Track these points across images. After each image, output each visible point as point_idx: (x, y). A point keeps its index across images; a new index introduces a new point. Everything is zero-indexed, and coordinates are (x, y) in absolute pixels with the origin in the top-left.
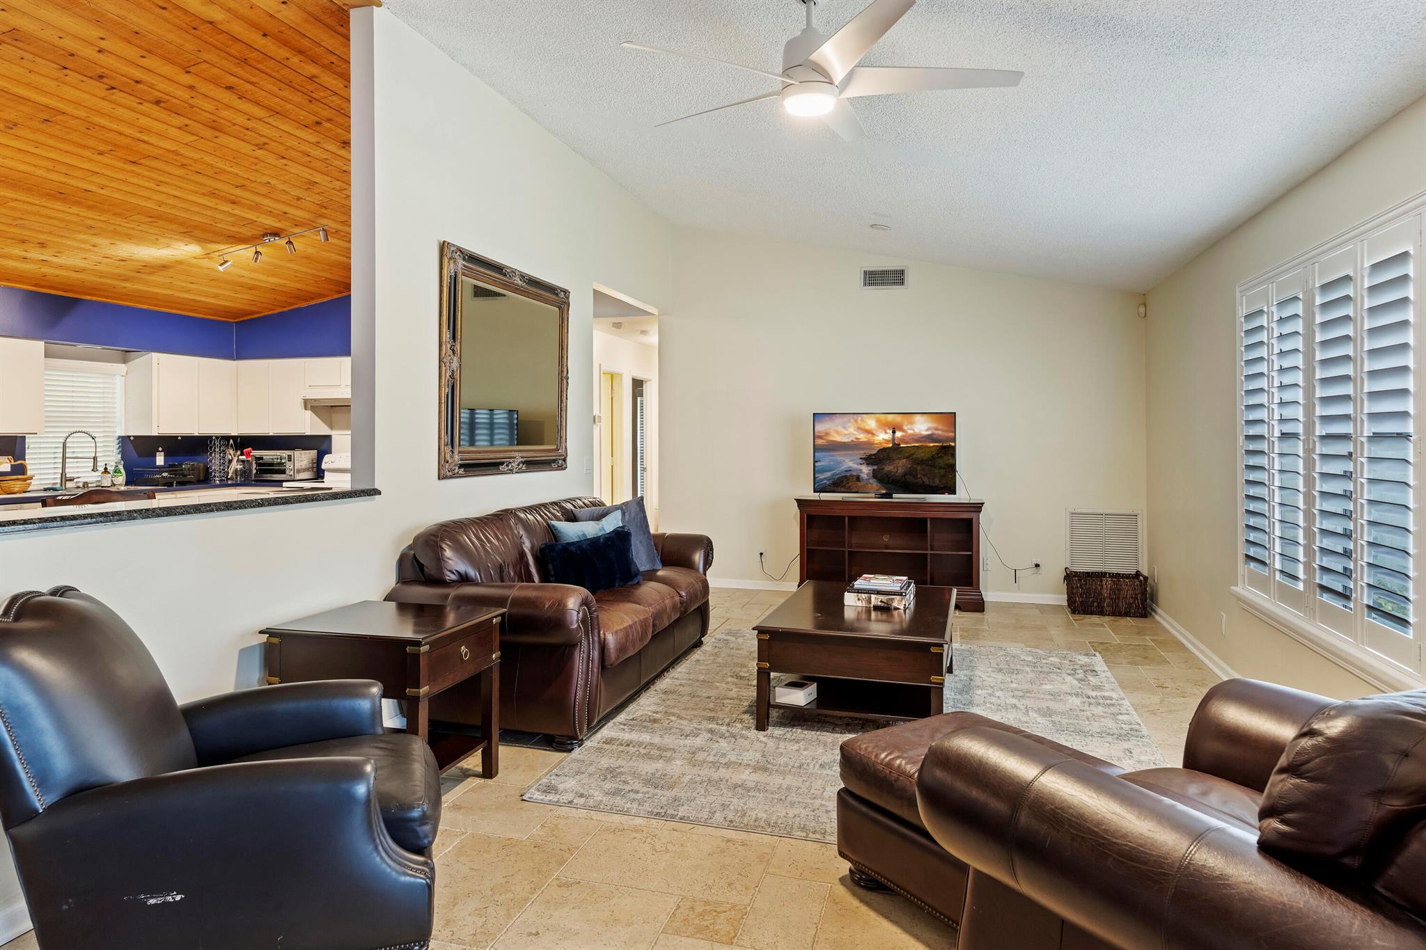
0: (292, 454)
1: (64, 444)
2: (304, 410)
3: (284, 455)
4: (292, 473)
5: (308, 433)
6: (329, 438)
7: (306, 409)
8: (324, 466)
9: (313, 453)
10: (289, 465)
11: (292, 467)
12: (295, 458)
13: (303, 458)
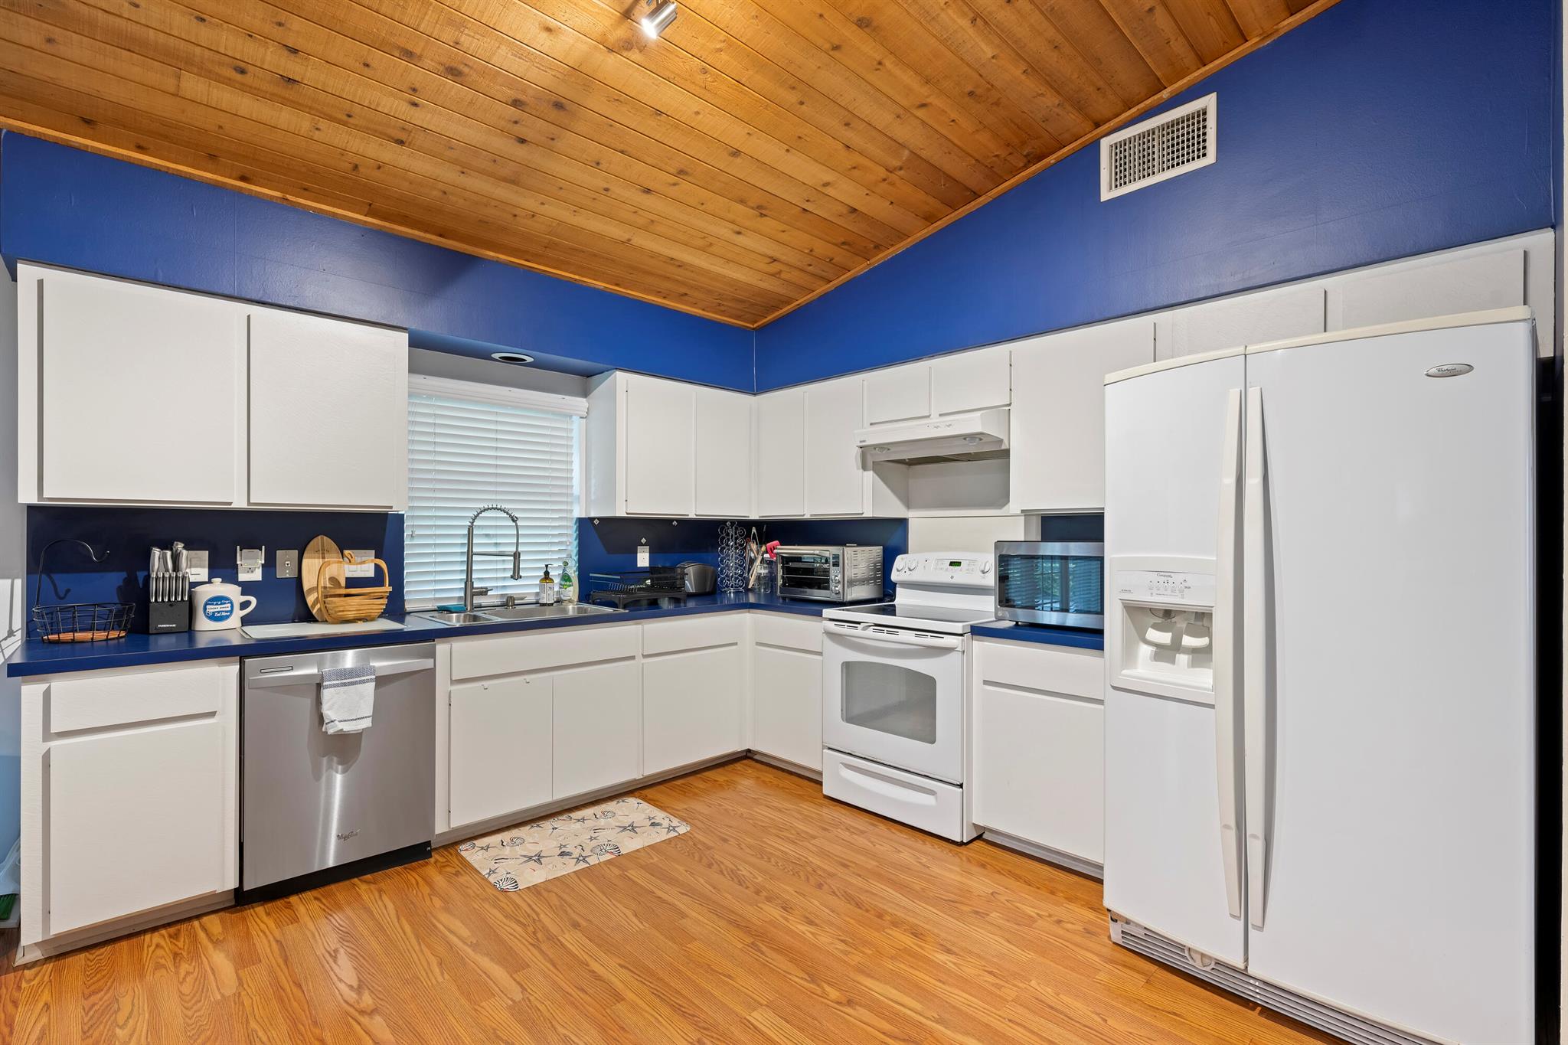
0: (840, 553)
1: (471, 529)
2: (861, 470)
3: (827, 554)
4: (839, 588)
5: (868, 513)
6: (903, 523)
7: (864, 468)
8: (895, 576)
9: (877, 551)
10: (835, 574)
11: (839, 577)
12: (846, 561)
13: (859, 560)
